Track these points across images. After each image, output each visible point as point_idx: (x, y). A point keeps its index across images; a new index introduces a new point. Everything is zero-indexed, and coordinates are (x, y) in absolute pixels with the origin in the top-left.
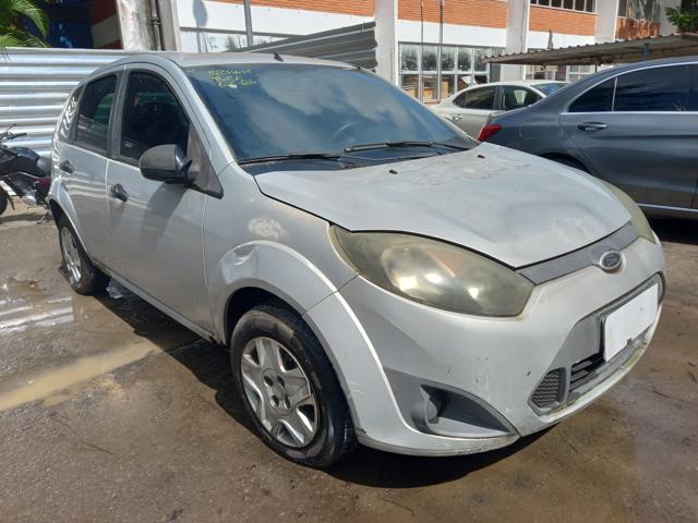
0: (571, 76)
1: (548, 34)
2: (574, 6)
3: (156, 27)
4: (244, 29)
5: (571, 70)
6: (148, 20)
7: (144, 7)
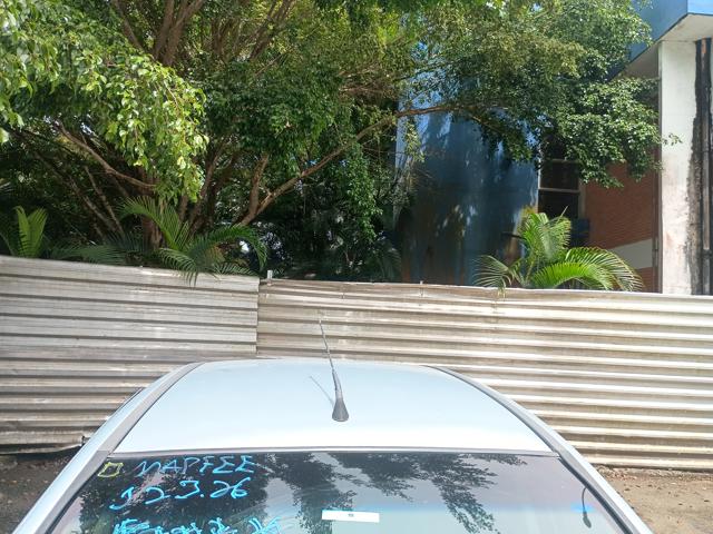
3: (707, 262)
6: (697, 254)
7: (695, 239)
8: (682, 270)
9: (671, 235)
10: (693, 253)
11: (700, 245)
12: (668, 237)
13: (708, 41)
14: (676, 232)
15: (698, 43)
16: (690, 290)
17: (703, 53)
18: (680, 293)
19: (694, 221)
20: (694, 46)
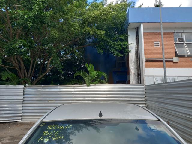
3: (139, 76)
6: (137, 74)
7: (137, 71)
8: (134, 78)
9: (131, 70)
10: (136, 74)
11: (138, 73)
12: (131, 71)
13: (138, 28)
14: (133, 70)
15: (136, 29)
16: (136, 83)
17: (137, 30)
18: (134, 84)
19: (136, 67)
20: (135, 29)
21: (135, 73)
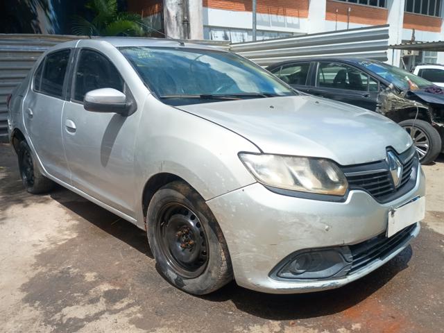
0: (425, 59)
1: (412, 30)
2: (421, 12)
3: (186, 25)
4: (251, 28)
5: (426, 55)
7: (181, 13)
10: (180, 20)
11: (183, 16)
12: (168, 11)
14: (172, 8)
19: (179, 2)
21: (176, 17)
